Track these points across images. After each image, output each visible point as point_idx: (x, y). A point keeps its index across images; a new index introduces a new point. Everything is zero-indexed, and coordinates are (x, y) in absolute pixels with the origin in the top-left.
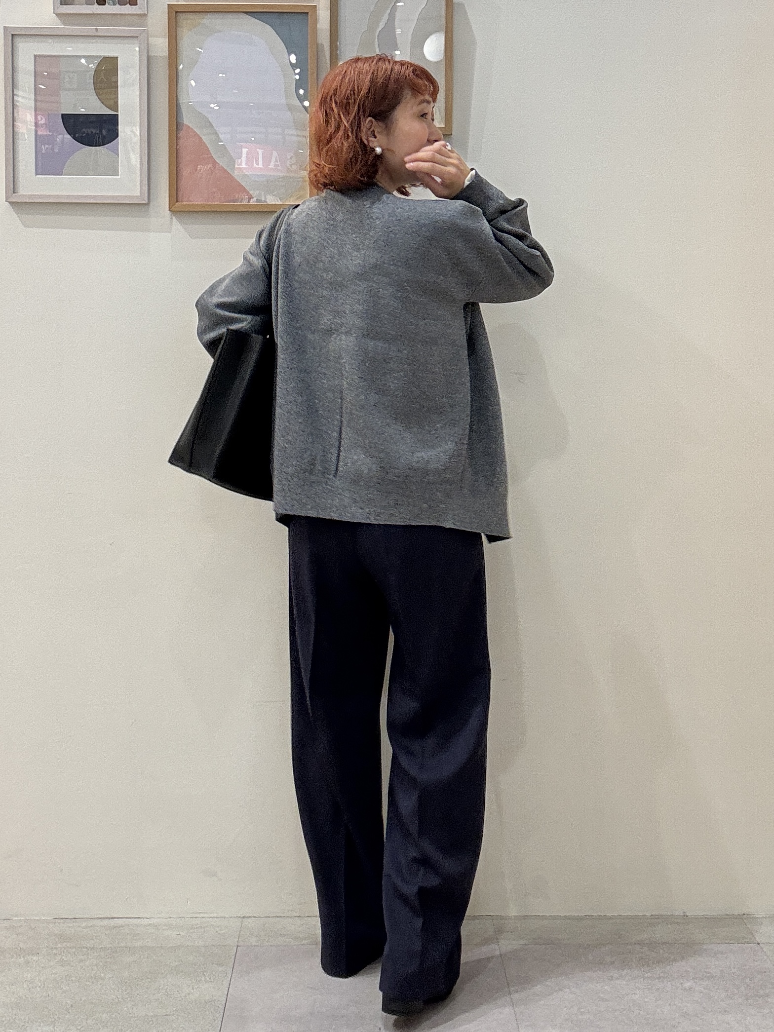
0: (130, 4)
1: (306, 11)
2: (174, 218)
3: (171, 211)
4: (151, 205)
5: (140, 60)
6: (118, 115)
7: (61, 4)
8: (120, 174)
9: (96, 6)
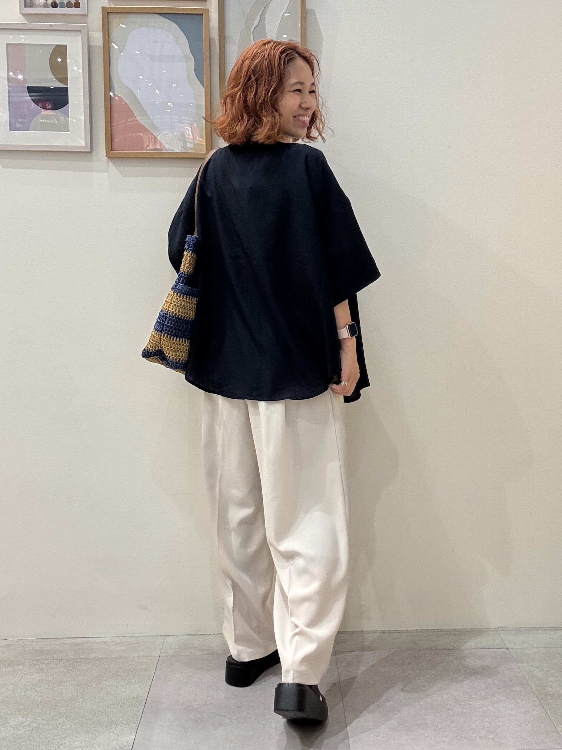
0: (75, 8)
1: (201, 13)
2: (110, 162)
3: (109, 158)
4: (94, 152)
5: (83, 48)
6: (68, 87)
7: (25, 7)
8: (70, 130)
9: (51, 8)
